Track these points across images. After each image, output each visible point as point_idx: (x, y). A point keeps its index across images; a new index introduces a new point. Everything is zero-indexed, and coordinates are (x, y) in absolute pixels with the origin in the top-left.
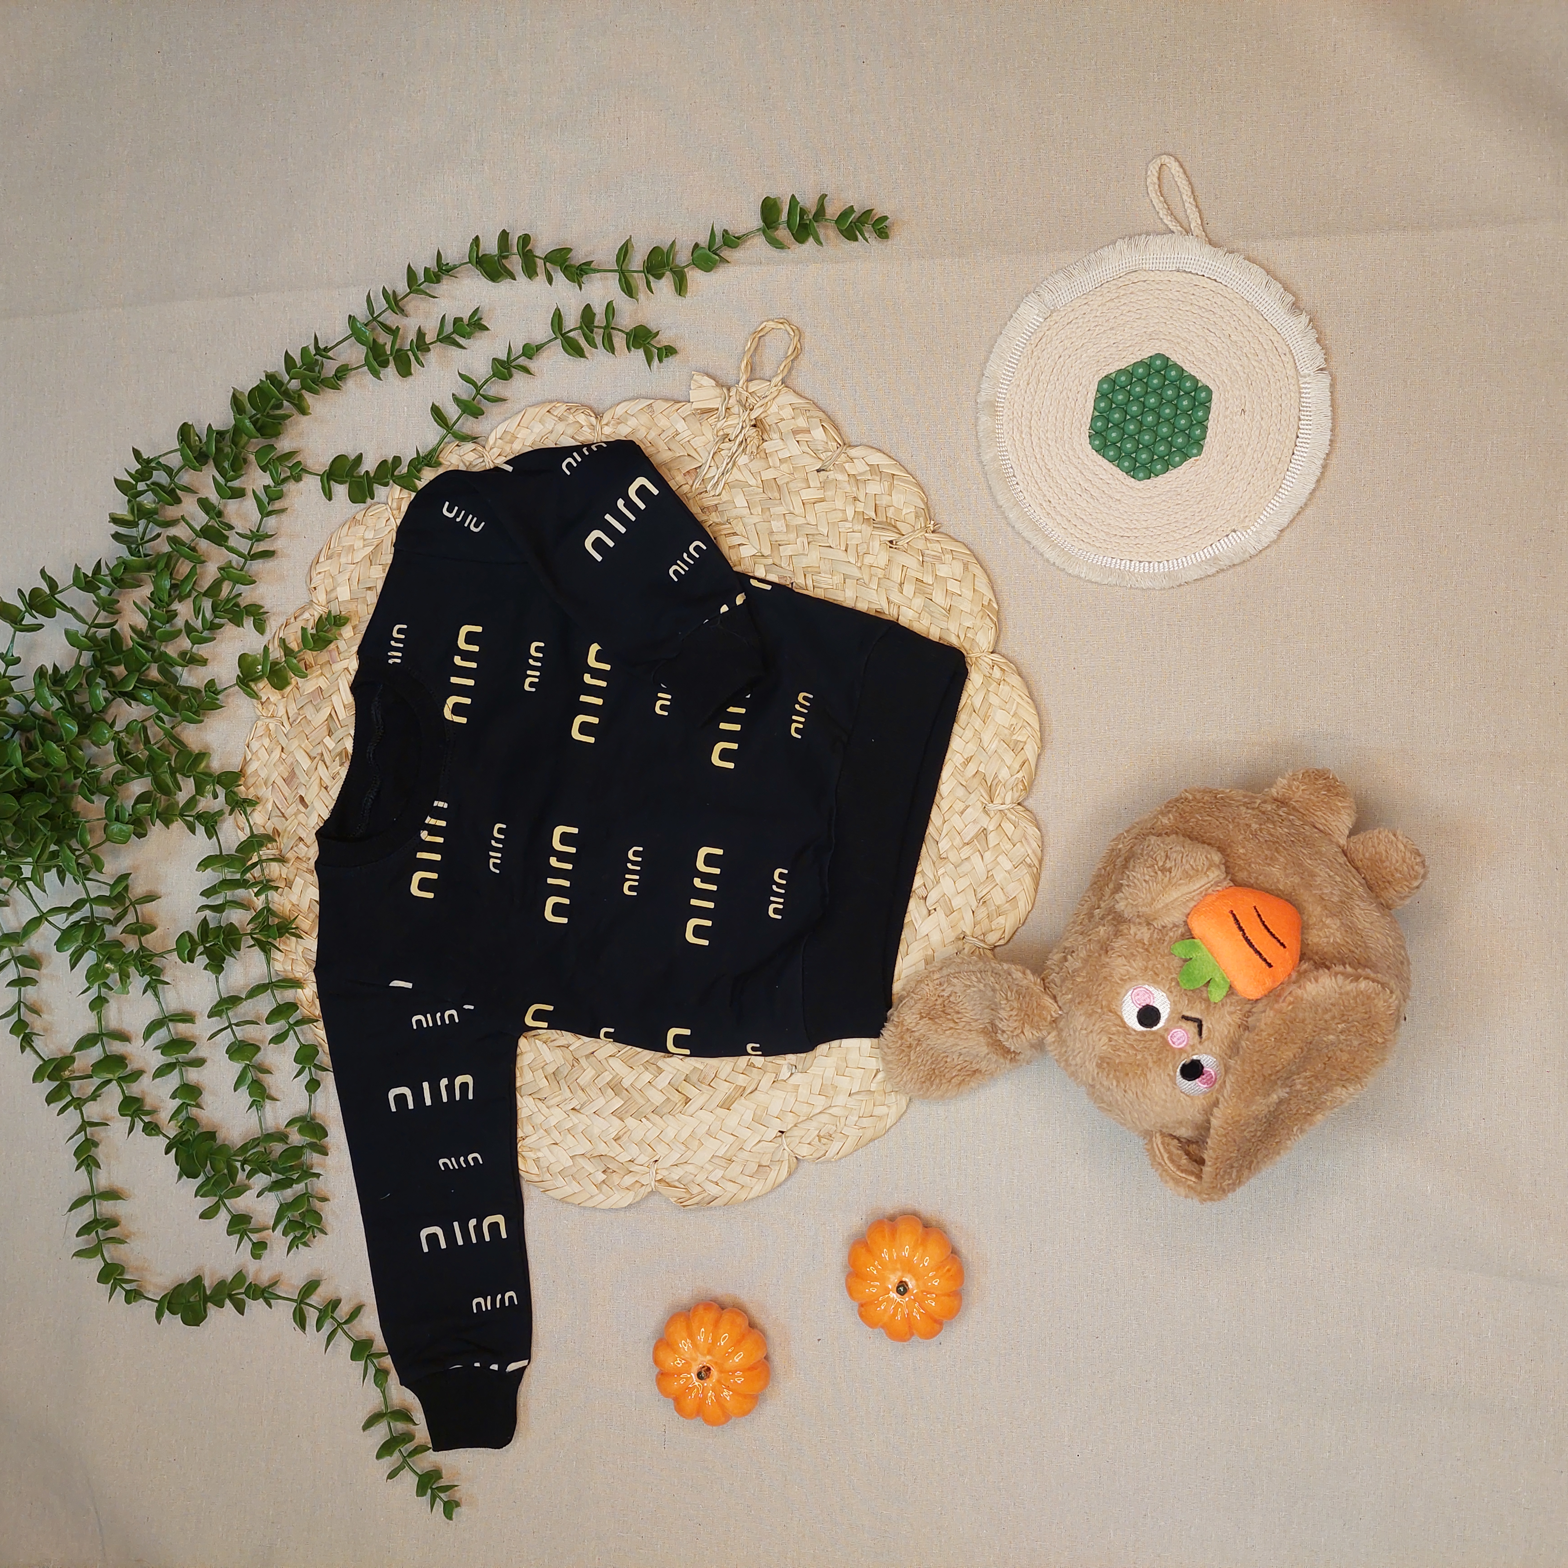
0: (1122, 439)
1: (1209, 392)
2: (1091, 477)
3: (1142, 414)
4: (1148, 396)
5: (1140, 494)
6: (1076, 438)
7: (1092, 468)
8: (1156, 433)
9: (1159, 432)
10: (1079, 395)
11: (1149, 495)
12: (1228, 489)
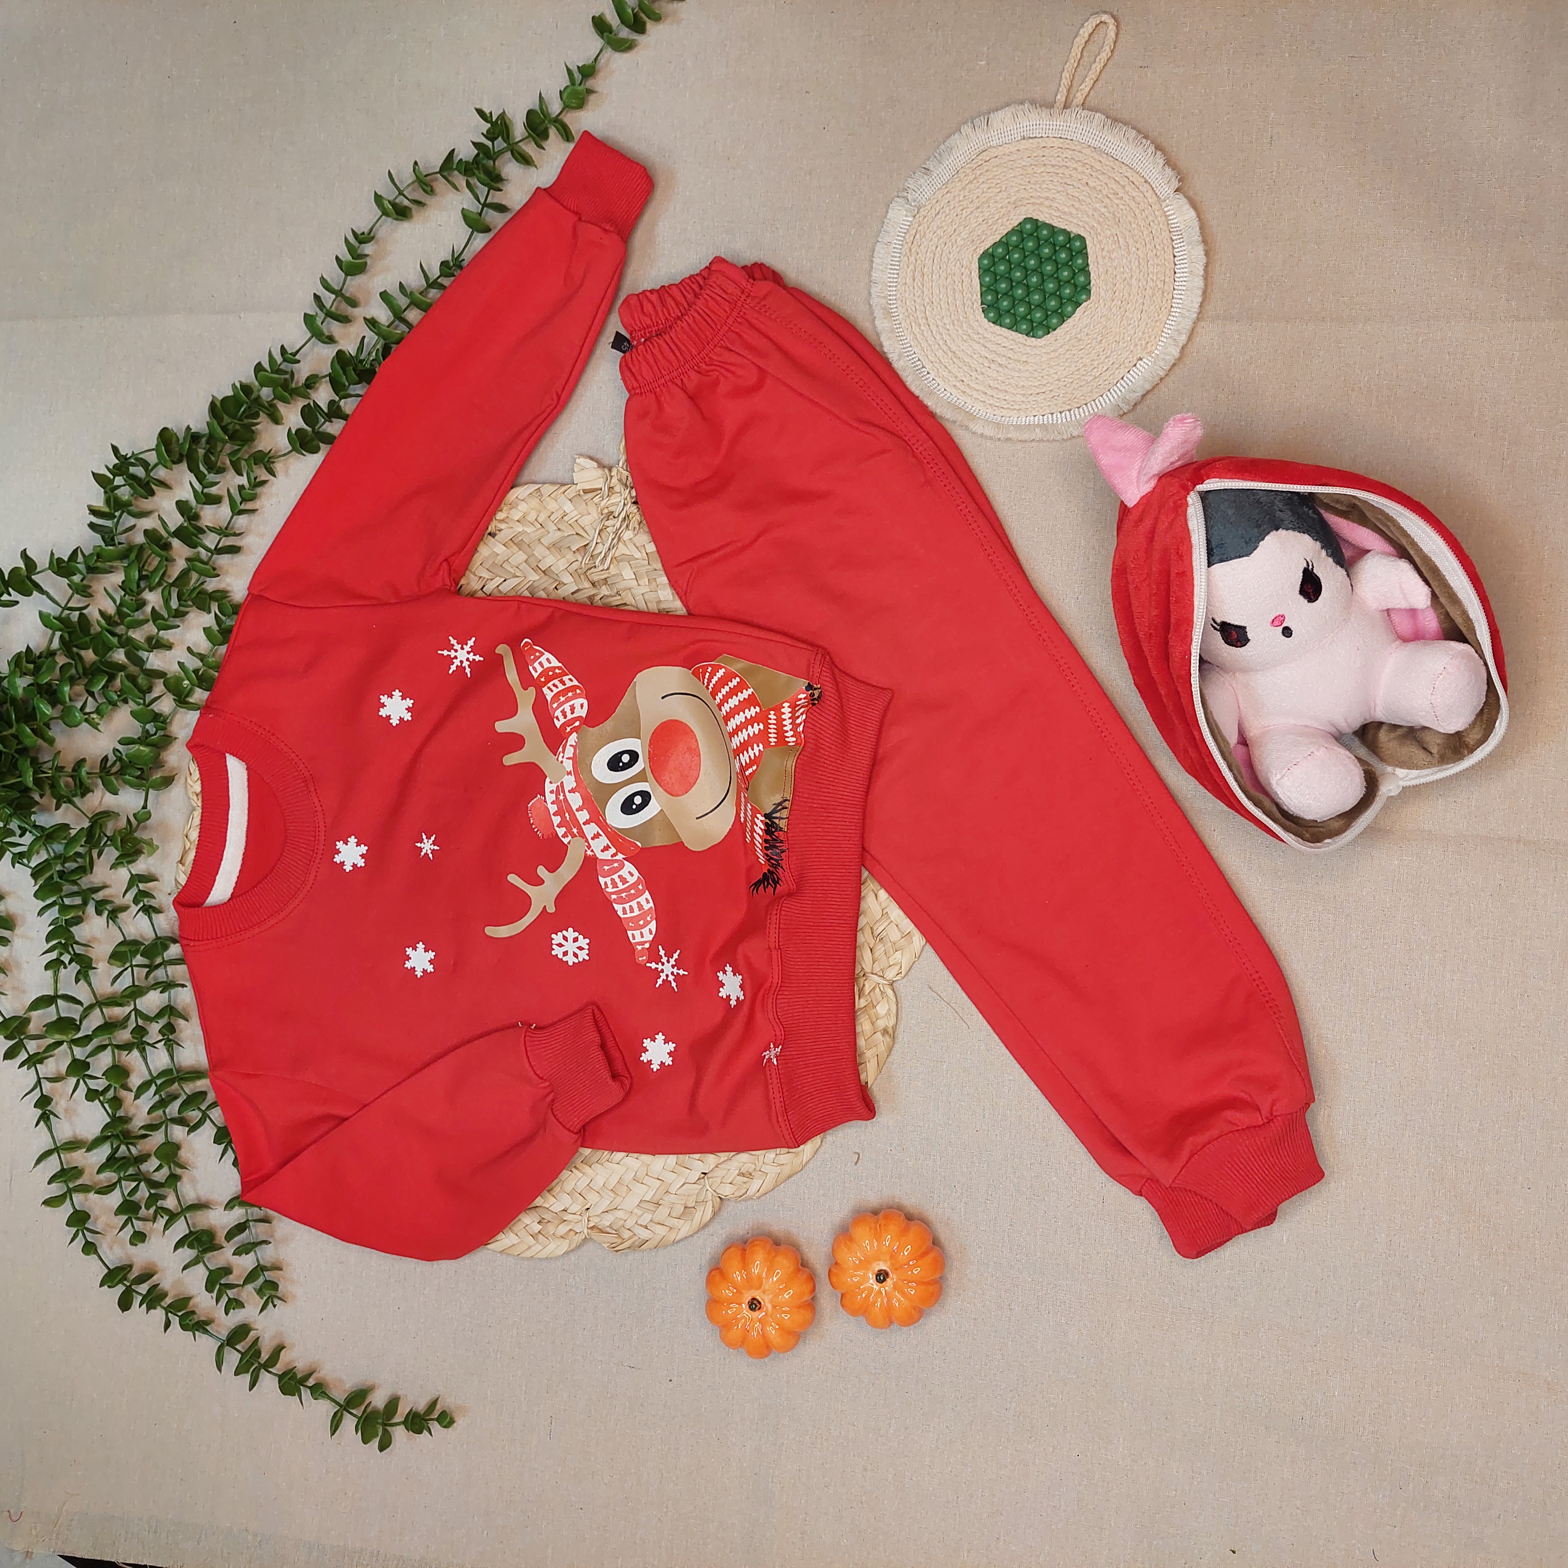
0: (1014, 306)
1: (1082, 239)
2: (994, 348)
3: (1026, 277)
4: (1027, 259)
5: (1044, 351)
6: (971, 317)
7: (993, 339)
8: (1044, 291)
9: (1047, 290)
10: (964, 277)
11: (1052, 349)
12: (1125, 322)
